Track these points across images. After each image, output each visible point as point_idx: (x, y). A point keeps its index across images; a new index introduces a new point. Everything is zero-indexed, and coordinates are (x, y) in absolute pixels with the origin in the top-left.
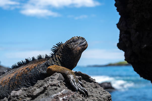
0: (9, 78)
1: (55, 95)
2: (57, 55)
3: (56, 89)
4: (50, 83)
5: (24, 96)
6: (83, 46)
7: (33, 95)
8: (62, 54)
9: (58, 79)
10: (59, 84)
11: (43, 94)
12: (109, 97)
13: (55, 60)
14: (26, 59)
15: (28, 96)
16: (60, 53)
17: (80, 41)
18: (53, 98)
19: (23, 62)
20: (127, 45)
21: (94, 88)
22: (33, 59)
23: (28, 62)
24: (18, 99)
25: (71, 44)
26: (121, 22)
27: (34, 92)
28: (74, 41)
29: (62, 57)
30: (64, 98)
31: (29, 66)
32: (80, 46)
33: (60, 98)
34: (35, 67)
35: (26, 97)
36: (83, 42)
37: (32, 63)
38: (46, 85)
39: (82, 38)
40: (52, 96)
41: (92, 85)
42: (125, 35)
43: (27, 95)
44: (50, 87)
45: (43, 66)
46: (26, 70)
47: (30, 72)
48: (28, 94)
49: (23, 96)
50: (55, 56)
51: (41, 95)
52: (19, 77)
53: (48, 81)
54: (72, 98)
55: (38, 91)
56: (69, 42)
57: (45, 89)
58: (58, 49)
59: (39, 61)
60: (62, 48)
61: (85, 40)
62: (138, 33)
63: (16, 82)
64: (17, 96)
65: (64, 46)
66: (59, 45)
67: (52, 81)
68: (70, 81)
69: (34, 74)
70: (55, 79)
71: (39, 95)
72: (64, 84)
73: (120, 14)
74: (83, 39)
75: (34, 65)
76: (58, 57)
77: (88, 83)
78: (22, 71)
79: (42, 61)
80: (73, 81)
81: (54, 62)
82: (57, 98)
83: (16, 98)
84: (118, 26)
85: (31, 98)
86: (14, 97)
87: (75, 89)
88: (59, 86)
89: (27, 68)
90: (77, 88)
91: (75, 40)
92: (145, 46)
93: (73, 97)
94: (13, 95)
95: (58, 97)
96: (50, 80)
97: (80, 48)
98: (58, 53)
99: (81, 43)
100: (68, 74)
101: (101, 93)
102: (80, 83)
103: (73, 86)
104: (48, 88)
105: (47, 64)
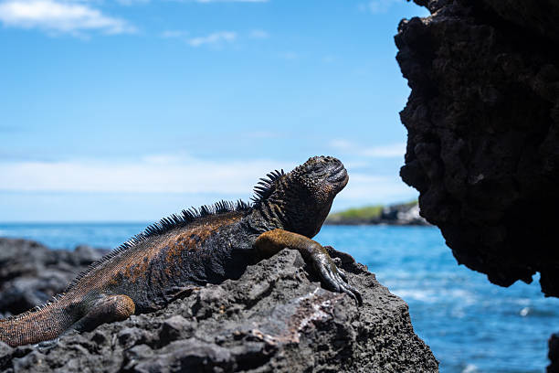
0: (146, 260)
1: (302, 299)
2: (273, 203)
3: (296, 287)
4: (280, 271)
5: (229, 301)
6: (337, 181)
7: (248, 299)
8: (285, 200)
9: (295, 264)
10: (298, 275)
11: (269, 298)
12: (404, 310)
13: (268, 216)
14: (184, 213)
15: (238, 301)
16: (279, 198)
17: (331, 168)
18: (299, 306)
19: (175, 219)
20: (430, 174)
21: (366, 287)
22: (204, 210)
23: (189, 219)
24: (217, 306)
25: (310, 176)
26: (414, 108)
27: (250, 293)
28: (316, 169)
29: (287, 209)
30: (324, 304)
31: (197, 230)
32: (332, 182)
33: (313, 304)
34: (214, 233)
35: (233, 302)
36: (338, 172)
37: (203, 223)
38: (273, 277)
39: (334, 160)
40: (296, 302)
41: (361, 280)
42: (424, 144)
43: (235, 298)
44: (280, 281)
45: (238, 231)
46: (191, 241)
47: (202, 246)
48: (237, 297)
49: (227, 301)
50: (267, 205)
51: (265, 299)
52: (174, 256)
53: (274, 269)
54: (340, 307)
55: (258, 289)
56: (302, 172)
57: (273, 284)
58: (273, 188)
59: (223, 218)
60: (284, 186)
61: (343, 168)
62: (460, 140)
63: (168, 270)
64: (215, 300)
65: (289, 181)
66: (276, 178)
67: (283, 268)
68: (319, 269)
69: (215, 251)
70: (288, 264)
71: (261, 299)
72: (307, 276)
73: (410, 85)
74: (337, 162)
75: (210, 227)
76: (275, 208)
77: (352, 275)
78: (182, 243)
79: (230, 217)
80: (326, 268)
81: (267, 220)
82: (308, 304)
83: (213, 304)
84: (405, 117)
85: (244, 306)
86: (208, 302)
87: (334, 287)
88: (298, 279)
89: (193, 236)
90: (338, 286)
91: (318, 166)
92: (481, 177)
93: (342, 304)
94: (206, 298)
95: (309, 302)
96: (279, 264)
97: (331, 186)
98: (274, 198)
99: (333, 174)
100: (315, 251)
101: (385, 300)
102: (340, 274)
103: (328, 280)
104: (278, 284)
105: (249, 225)
